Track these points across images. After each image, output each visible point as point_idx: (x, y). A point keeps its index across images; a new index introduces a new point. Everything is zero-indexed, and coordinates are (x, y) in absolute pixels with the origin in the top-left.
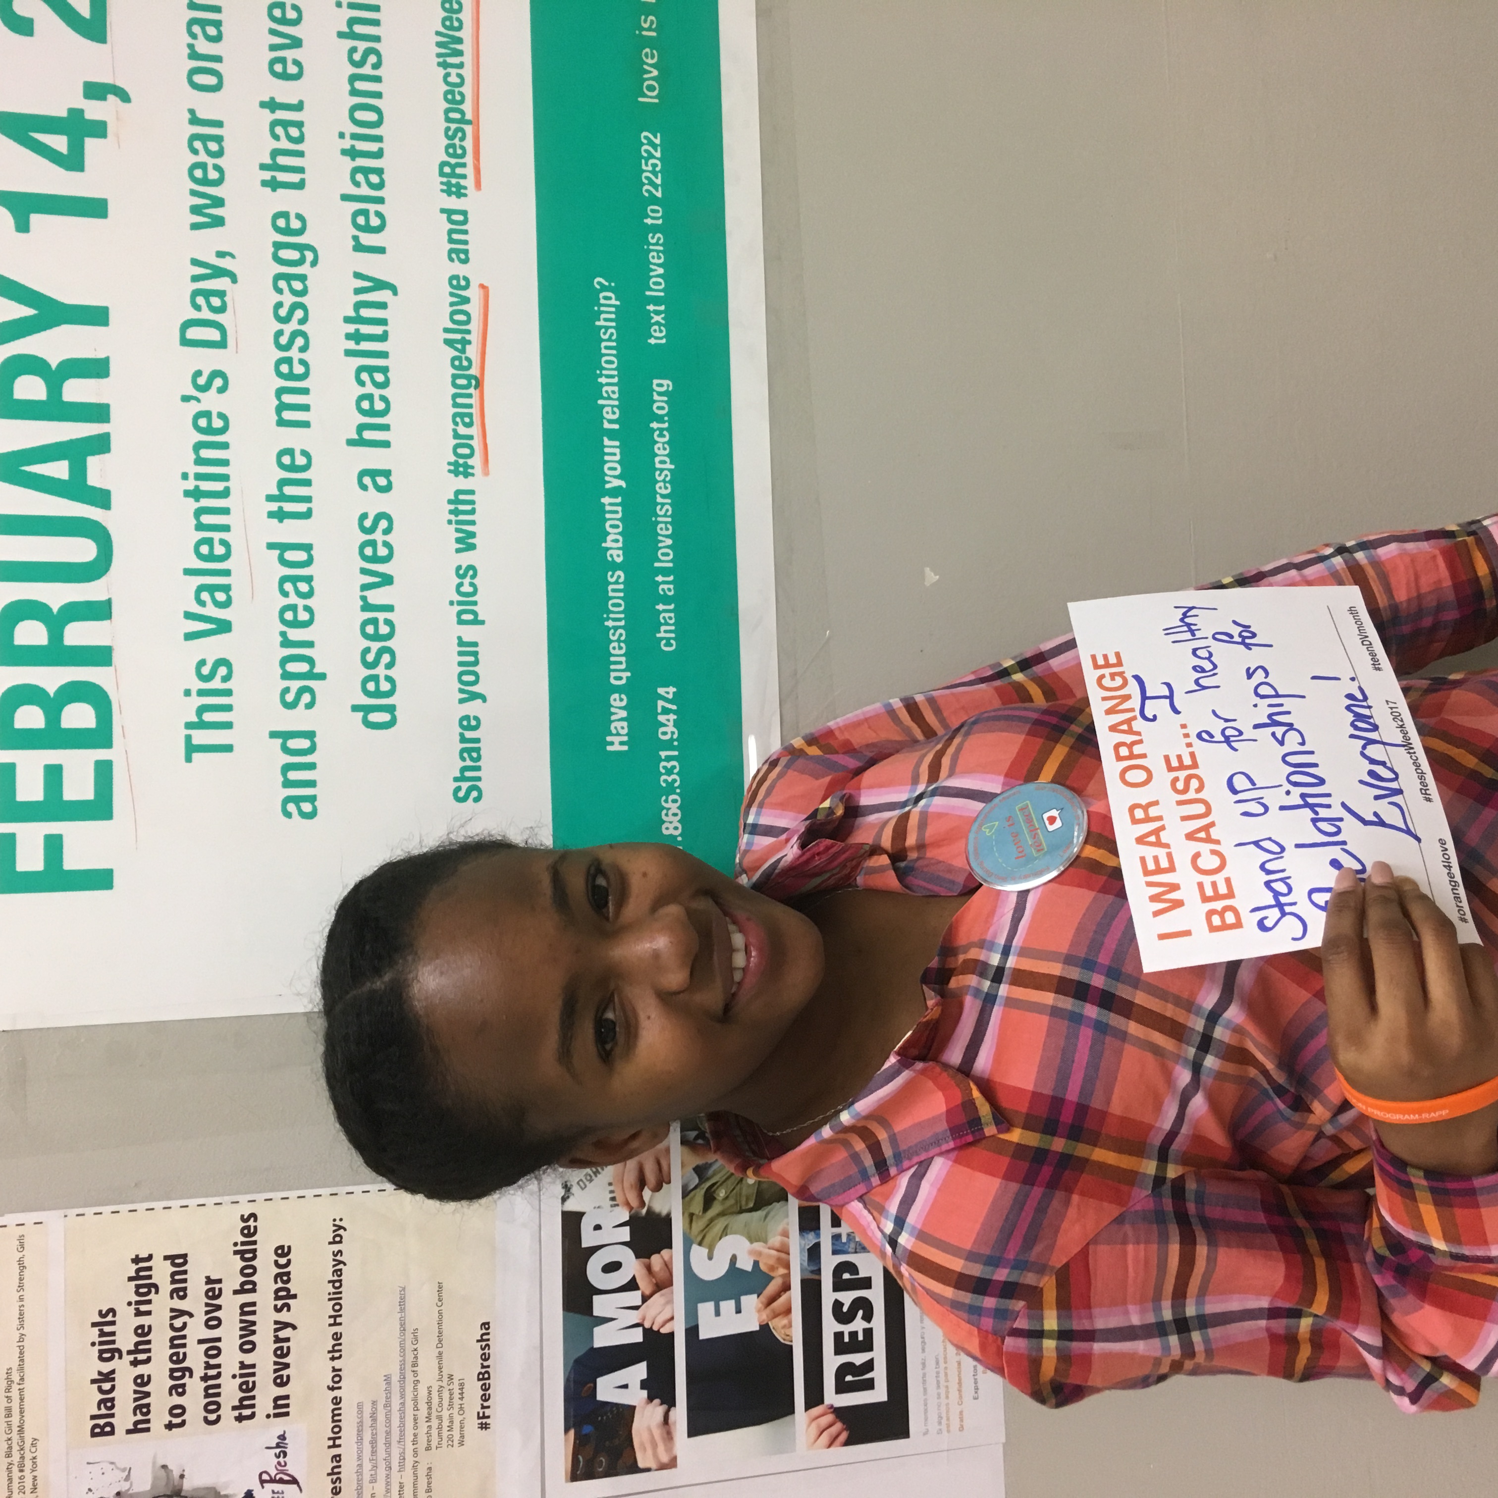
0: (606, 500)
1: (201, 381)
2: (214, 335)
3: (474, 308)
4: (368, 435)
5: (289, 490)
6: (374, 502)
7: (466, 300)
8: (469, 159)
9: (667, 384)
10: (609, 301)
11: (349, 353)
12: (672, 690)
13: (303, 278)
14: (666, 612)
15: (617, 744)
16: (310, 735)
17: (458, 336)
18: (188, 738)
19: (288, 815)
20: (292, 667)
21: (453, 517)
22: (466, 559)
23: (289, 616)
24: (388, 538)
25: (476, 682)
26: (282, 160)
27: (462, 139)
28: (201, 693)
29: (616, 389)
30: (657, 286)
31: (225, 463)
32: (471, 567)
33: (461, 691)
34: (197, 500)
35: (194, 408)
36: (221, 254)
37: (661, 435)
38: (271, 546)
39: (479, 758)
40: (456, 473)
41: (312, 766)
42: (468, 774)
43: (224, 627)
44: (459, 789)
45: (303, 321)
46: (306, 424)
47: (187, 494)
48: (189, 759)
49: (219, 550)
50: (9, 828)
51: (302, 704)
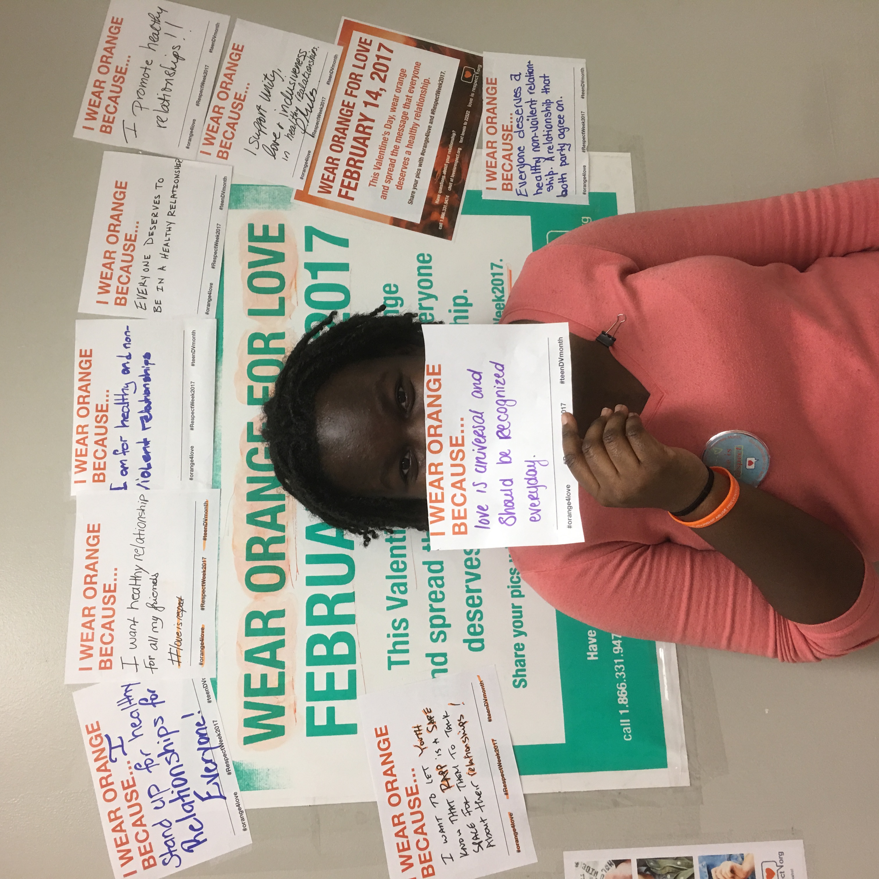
15: (592, 656)
16: (444, 655)
18: (389, 658)
20: (435, 622)
23: (433, 596)
24: (478, 556)
25: (521, 626)
28: (395, 636)
33: (514, 631)
34: (391, 543)
38: (424, 563)
39: (524, 665)
41: (446, 671)
42: (519, 673)
43: (404, 603)
48: (389, 668)
49: (401, 566)
50: (311, 704)
51: (440, 640)
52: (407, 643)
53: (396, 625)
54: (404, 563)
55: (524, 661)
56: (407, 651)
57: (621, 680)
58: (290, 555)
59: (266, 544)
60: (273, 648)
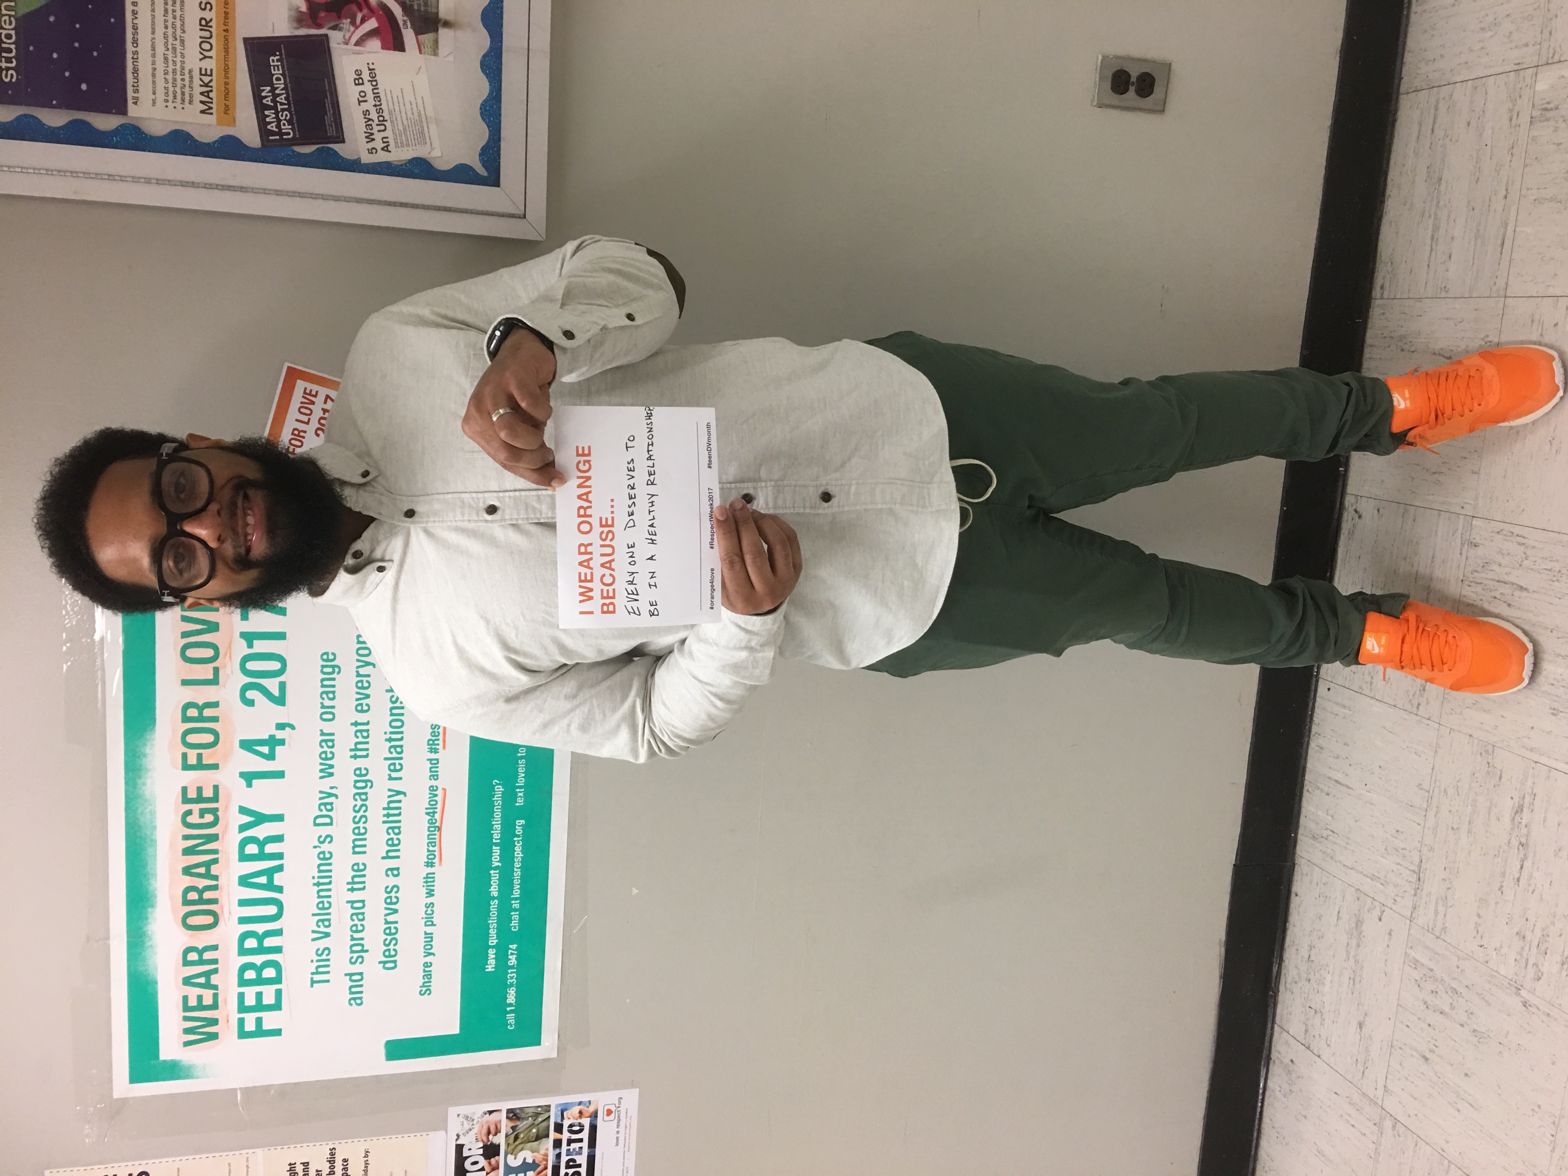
0: (492, 872)
1: (322, 839)
2: (328, 820)
3: (439, 799)
4: (390, 854)
5: (356, 880)
6: (392, 881)
7: (436, 795)
8: (441, 737)
9: (522, 822)
10: (499, 789)
11: (384, 822)
12: (515, 946)
13: (366, 794)
14: (515, 916)
15: (490, 968)
16: (361, 974)
17: (432, 811)
18: (312, 978)
19: (351, 1005)
20: (354, 948)
21: (425, 884)
22: (430, 900)
23: (354, 928)
24: (397, 895)
25: (431, 948)
26: (359, 746)
27: (438, 729)
28: (318, 961)
29: (500, 826)
30: (521, 781)
31: (330, 871)
32: (432, 903)
33: (425, 952)
34: (318, 887)
35: (318, 850)
36: (332, 788)
37: (518, 843)
38: (348, 902)
39: (431, 978)
40: (428, 866)
41: (361, 986)
42: (426, 984)
43: (327, 935)
44: (421, 990)
45: (365, 811)
46: (365, 853)
47: (314, 884)
48: (312, 986)
49: (327, 905)
50: (242, 1015)
51: (358, 963)
52: (328, 966)
53: (320, 952)
54: (329, 903)
55: (430, 975)
56: (328, 972)
57: (512, 985)
58: (223, 900)
59: (201, 892)
60: (207, 974)
